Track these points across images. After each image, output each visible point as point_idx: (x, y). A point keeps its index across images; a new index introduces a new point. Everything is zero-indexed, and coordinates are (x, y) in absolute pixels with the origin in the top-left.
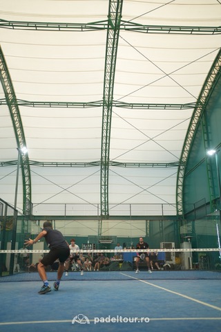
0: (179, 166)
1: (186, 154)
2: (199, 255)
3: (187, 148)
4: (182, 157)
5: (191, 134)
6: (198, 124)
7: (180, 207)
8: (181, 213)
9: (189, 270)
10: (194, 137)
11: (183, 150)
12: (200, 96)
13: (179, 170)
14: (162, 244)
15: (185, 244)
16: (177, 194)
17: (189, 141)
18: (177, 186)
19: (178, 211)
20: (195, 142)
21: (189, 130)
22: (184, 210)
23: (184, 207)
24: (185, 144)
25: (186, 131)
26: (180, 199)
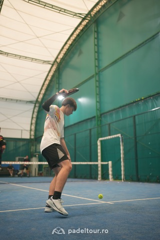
0: (35, 104)
1: (41, 96)
2: (44, 166)
3: (43, 92)
4: (38, 98)
5: (47, 82)
6: (53, 76)
7: (33, 133)
8: (32, 137)
9: (35, 176)
10: (49, 85)
11: (40, 93)
12: (57, 58)
13: (35, 106)
14: (17, 158)
15: (34, 159)
16: (31, 124)
17: (45, 88)
18: (32, 118)
19: (31, 136)
20: (49, 89)
21: (46, 79)
22: (35, 135)
23: (35, 133)
24: (41, 89)
25: (44, 80)
26: (33, 127)
